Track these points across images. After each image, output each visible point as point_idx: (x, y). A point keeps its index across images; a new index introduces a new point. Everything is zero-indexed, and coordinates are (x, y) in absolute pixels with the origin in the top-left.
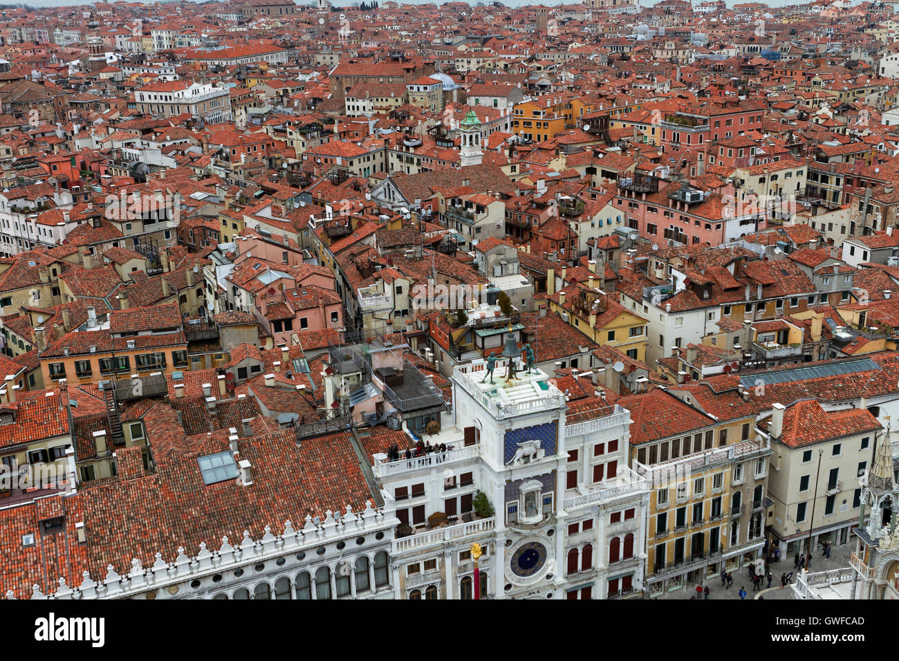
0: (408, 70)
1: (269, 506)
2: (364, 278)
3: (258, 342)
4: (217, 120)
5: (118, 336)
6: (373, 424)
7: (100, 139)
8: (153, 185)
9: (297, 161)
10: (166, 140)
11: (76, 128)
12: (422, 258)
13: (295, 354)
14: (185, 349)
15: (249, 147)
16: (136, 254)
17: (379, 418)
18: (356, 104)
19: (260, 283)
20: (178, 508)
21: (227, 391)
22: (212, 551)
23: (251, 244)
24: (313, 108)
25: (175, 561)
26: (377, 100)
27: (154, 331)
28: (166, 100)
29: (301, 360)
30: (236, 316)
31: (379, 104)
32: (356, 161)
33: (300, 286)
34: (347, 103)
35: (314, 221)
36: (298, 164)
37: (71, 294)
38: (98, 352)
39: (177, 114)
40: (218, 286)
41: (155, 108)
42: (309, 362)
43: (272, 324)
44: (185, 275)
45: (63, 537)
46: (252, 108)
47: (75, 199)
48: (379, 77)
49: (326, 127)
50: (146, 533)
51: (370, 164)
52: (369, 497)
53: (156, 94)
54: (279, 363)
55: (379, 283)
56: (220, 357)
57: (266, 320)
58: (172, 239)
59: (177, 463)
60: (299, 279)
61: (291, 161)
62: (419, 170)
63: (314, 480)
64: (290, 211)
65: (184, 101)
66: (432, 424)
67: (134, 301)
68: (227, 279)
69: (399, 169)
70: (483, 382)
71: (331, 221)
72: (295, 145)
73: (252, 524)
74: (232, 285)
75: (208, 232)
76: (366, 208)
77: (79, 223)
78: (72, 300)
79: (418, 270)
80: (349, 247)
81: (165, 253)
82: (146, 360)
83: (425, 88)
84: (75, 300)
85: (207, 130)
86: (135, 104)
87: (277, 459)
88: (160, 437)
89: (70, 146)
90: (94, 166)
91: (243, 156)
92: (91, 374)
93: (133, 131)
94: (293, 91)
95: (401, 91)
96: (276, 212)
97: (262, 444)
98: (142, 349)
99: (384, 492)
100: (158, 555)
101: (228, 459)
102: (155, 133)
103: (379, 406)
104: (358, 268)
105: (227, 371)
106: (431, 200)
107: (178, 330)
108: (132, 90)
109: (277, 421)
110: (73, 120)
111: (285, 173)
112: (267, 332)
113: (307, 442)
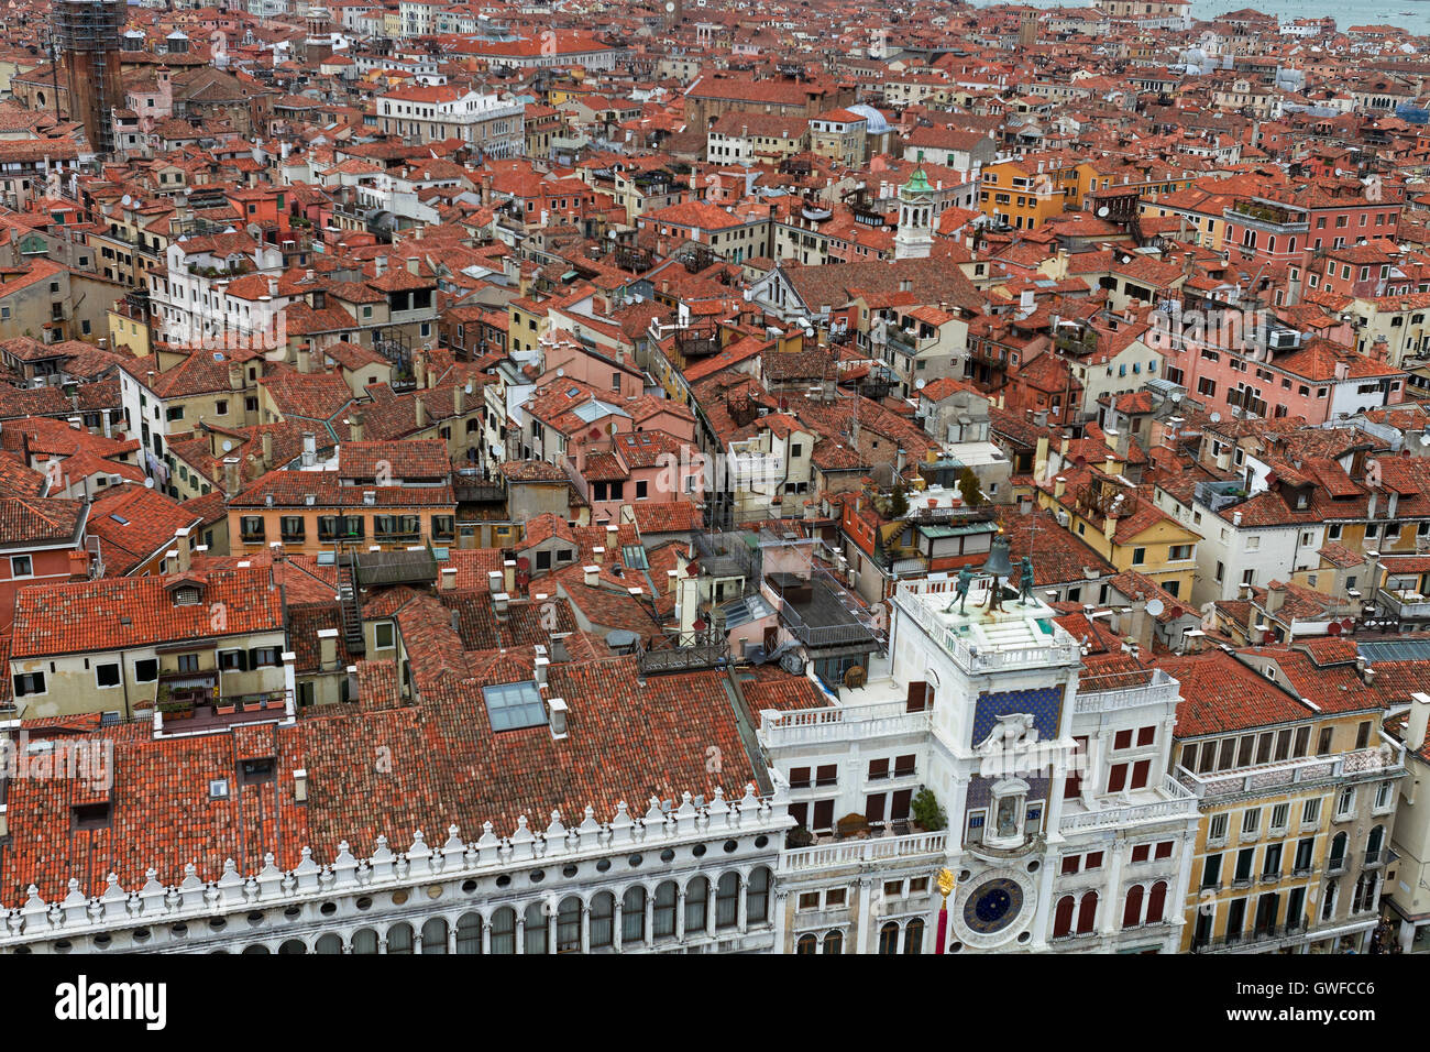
0: (813, 96)
1: (592, 775)
2: (739, 426)
3: (567, 513)
4: (500, 154)
5: (350, 483)
6: (758, 662)
7: (322, 170)
8: (405, 250)
9: (630, 229)
10: (423, 179)
11: (285, 148)
12: (834, 402)
13: (626, 538)
14: (452, 513)
15: (554, 199)
16: (375, 356)
17: (768, 652)
18: (725, 144)
19: (578, 420)
20: (450, 763)
21: (517, 586)
22: (500, 837)
23: (566, 355)
24: (655, 145)
25: (442, 846)
26: (760, 141)
27: (406, 480)
28: (425, 115)
29: (636, 549)
30: (536, 468)
31: (762, 147)
32: (722, 237)
33: (640, 429)
34: (711, 142)
35: (657, 329)
36: (630, 235)
37: (275, 410)
38: (318, 505)
39: (440, 138)
40: (507, 418)
41: (406, 127)
42: (647, 553)
43: (592, 487)
44: (452, 396)
45: (271, 791)
46: (557, 139)
47: (286, 262)
48: (765, 103)
49: (677, 178)
50: (398, 798)
51: (743, 243)
52: (750, 778)
53: (409, 104)
54: (601, 549)
55: (764, 435)
56: (505, 530)
57: (582, 480)
58: (432, 338)
59: (451, 692)
60: (639, 418)
61: (622, 228)
62: (824, 260)
63: (664, 742)
64: (617, 309)
65: (453, 119)
66: (855, 670)
67: (371, 432)
68: (524, 408)
69: (791, 256)
70: (948, 611)
71: (687, 331)
72: (625, 203)
73: (563, 801)
74: (532, 418)
75: (487, 331)
76: (743, 313)
77: (292, 299)
78: (276, 419)
79: (827, 421)
80: (715, 373)
81: (420, 358)
82: (390, 525)
83: (839, 128)
84: (281, 420)
85: (487, 168)
86: (375, 117)
87: (607, 702)
88: (425, 648)
89: (272, 176)
90: (311, 212)
91: (544, 214)
92: (303, 539)
93: (373, 161)
94: (622, 115)
95: (799, 129)
96: (599, 308)
97: (584, 675)
98: (386, 507)
99: (773, 773)
100: (418, 834)
101: (530, 694)
102: (408, 167)
103: (770, 633)
104: (730, 409)
105: (520, 555)
106: (846, 309)
107: (444, 483)
108: (370, 95)
109: (606, 641)
110: (280, 137)
111: (611, 247)
112: (582, 498)
113: (655, 680)
